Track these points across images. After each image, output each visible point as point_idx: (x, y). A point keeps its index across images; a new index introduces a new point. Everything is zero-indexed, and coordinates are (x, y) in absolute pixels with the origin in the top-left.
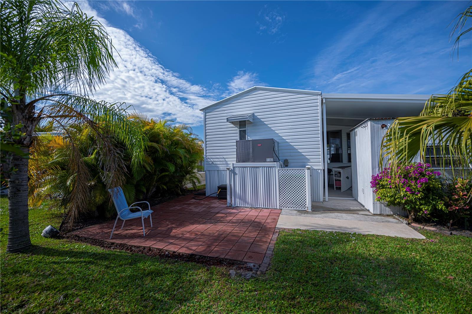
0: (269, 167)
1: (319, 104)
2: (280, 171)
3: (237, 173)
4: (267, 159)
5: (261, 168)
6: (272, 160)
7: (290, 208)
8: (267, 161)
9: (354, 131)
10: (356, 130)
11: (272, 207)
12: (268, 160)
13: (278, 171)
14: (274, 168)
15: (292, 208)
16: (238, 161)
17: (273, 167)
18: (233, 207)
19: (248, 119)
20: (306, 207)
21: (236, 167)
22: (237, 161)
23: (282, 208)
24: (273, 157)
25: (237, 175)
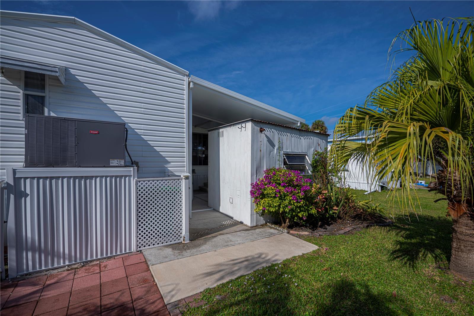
0: (116, 177)
1: (186, 87)
2: (139, 184)
3: (28, 191)
4: (111, 161)
5: (98, 179)
6: (122, 163)
7: (156, 245)
8: (111, 165)
9: (217, 131)
10: (221, 130)
11: (121, 251)
12: (114, 162)
13: (137, 184)
14: (127, 179)
15: (161, 245)
16: (30, 163)
17: (126, 176)
18: (13, 279)
19: (57, 74)
20: (181, 237)
21: (26, 178)
22: (26, 161)
23: (141, 249)
24: (124, 158)
25: (28, 199)
